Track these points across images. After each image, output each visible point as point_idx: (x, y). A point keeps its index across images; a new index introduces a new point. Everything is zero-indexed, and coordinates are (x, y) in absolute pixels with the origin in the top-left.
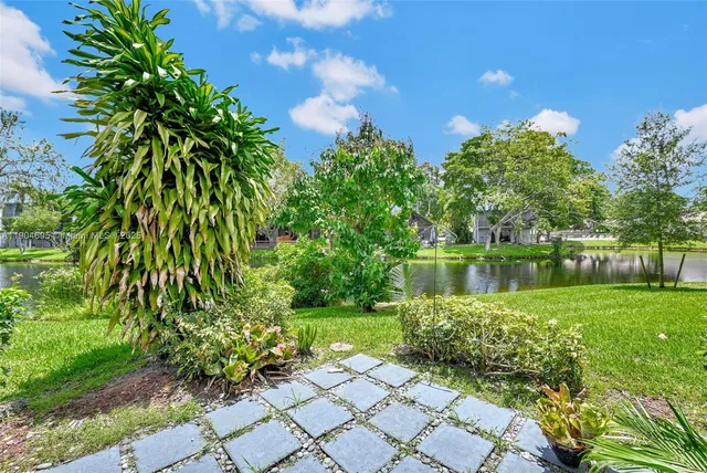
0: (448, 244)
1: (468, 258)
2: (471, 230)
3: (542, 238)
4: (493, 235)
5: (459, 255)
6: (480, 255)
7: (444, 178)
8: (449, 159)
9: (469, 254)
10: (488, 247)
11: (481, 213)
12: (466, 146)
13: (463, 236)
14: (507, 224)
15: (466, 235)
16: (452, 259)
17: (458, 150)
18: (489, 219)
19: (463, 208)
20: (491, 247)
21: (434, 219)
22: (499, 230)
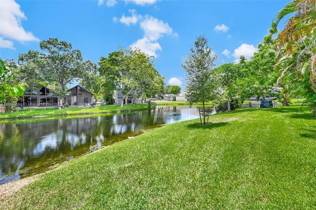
0: (102, 105)
1: (112, 112)
2: (114, 98)
3: (143, 101)
4: (124, 100)
5: (108, 110)
6: (118, 110)
7: (100, 70)
8: (102, 60)
9: (113, 110)
10: (122, 106)
11: (119, 89)
12: (111, 55)
13: (109, 101)
14: (130, 95)
15: (112, 100)
16: (104, 113)
17: (107, 57)
18: (122, 92)
19: (110, 86)
20: (123, 106)
21: (95, 92)
22: (127, 98)
